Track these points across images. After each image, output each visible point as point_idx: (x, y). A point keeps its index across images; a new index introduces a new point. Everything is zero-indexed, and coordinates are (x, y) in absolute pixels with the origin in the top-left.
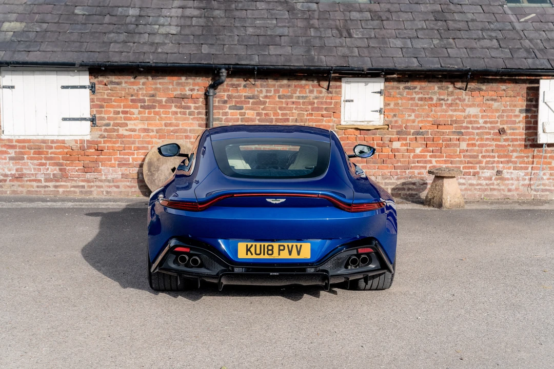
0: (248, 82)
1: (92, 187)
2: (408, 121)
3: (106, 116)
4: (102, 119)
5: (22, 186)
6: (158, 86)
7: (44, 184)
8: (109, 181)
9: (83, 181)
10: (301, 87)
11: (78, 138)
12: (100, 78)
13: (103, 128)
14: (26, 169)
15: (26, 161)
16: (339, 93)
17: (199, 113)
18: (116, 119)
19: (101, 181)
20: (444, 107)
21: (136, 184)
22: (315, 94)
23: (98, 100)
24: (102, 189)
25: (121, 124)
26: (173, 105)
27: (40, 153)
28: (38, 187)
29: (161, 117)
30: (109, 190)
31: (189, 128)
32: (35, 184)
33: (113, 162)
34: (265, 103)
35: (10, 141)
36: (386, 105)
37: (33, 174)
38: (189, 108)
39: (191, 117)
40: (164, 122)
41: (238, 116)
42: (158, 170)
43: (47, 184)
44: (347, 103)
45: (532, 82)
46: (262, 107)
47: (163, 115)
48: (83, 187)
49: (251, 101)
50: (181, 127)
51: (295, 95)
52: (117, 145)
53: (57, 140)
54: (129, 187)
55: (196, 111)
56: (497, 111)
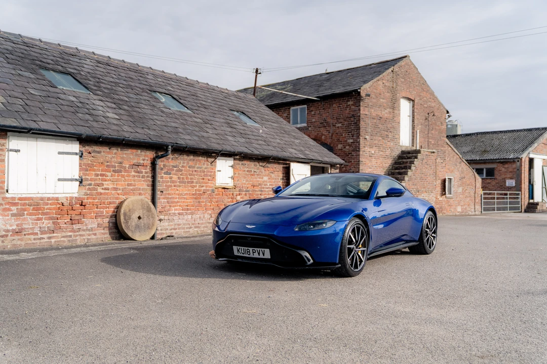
0: (174, 156)
1: (77, 236)
2: (243, 183)
3: (89, 178)
4: (87, 180)
5: (21, 240)
6: (124, 156)
7: (40, 236)
8: (89, 230)
9: (70, 232)
10: (200, 161)
11: (68, 195)
12: (87, 148)
13: (87, 187)
14: (25, 224)
15: (25, 216)
16: (215, 166)
17: (148, 177)
18: (95, 180)
19: (84, 230)
20: (256, 176)
21: (108, 232)
22: (205, 166)
23: (84, 164)
24: (84, 238)
25: (100, 184)
26: (133, 170)
27: (38, 209)
28: (34, 239)
29: (125, 179)
30: (89, 237)
31: (141, 187)
32: (32, 237)
33: (92, 214)
34: (182, 171)
35: (13, 198)
36: (235, 174)
37: (31, 228)
38: (142, 173)
39: (143, 179)
40: (127, 183)
41: (169, 179)
42: (130, 219)
43: (42, 236)
44: (219, 172)
45: (286, 164)
46: (181, 173)
47: (126, 178)
48: (70, 236)
49: (175, 169)
50: (137, 187)
51: (196, 166)
52: (96, 201)
53: (52, 197)
54: (103, 234)
55: (146, 175)
56: (273, 179)
